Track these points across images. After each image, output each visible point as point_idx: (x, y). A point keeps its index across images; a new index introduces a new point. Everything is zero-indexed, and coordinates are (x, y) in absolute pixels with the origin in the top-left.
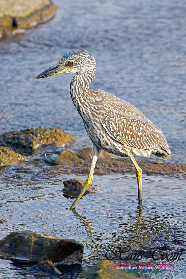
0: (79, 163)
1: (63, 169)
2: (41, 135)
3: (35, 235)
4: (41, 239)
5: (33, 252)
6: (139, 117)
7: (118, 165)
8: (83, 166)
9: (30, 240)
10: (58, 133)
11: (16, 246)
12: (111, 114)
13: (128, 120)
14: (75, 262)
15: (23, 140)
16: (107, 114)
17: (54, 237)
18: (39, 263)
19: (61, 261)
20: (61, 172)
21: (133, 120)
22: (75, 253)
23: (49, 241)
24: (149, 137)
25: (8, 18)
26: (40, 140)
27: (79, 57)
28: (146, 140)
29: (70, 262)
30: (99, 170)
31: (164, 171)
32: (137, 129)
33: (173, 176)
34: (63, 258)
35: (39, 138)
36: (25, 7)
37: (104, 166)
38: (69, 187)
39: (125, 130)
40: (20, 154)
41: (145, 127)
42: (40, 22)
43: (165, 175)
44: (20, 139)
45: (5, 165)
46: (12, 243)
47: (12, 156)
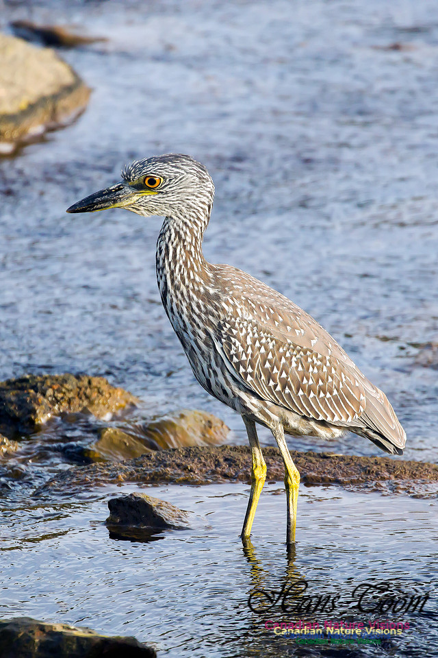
0: (145, 458)
1: (106, 472)
2: (54, 393)
3: (42, 628)
4: (56, 637)
6: (314, 342)
7: (238, 462)
8: (154, 465)
9: (31, 640)
10: (96, 387)
12: (238, 321)
13: (279, 344)
15: (12, 403)
16: (228, 319)
17: (87, 631)
20: (104, 478)
21: (295, 346)
23: (75, 641)
24: (334, 394)
26: (53, 403)
27: (170, 168)
28: (323, 399)
30: (192, 473)
31: (347, 474)
33: (367, 487)
35: (50, 399)
36: (15, 91)
37: (204, 465)
38: (122, 514)
39: (268, 365)
40: (6, 436)
41: (325, 367)
42: (52, 124)
43: (347, 484)
44: (5, 401)
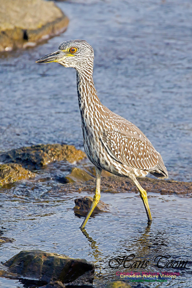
0: (91, 181)
1: (74, 187)
2: (52, 152)
3: (45, 255)
4: (51, 258)
5: (43, 272)
6: (140, 136)
7: (131, 184)
8: (95, 184)
9: (40, 260)
10: (70, 150)
11: (25, 266)
12: (113, 132)
13: (129, 140)
14: (86, 283)
15: (33, 156)
16: (109, 132)
17: (64, 256)
18: (49, 283)
19: (71, 282)
20: (73, 190)
21: (134, 139)
22: (86, 273)
23: (60, 261)
24: (149, 157)
25: (18, 31)
26: (51, 156)
27: (81, 45)
28: (146, 160)
29: (81, 283)
30: (111, 188)
31: (179, 190)
32: (137, 149)
33: (188, 195)
34: (74, 279)
35: (50, 154)
36: (36, 20)
37: (117, 185)
38: (81, 206)
39: (126, 149)
40: (30, 171)
41: (145, 147)
42: (52, 35)
43: (179, 194)
44: (30, 155)
45: (14, 181)
46: (21, 263)
47: (22, 173)
